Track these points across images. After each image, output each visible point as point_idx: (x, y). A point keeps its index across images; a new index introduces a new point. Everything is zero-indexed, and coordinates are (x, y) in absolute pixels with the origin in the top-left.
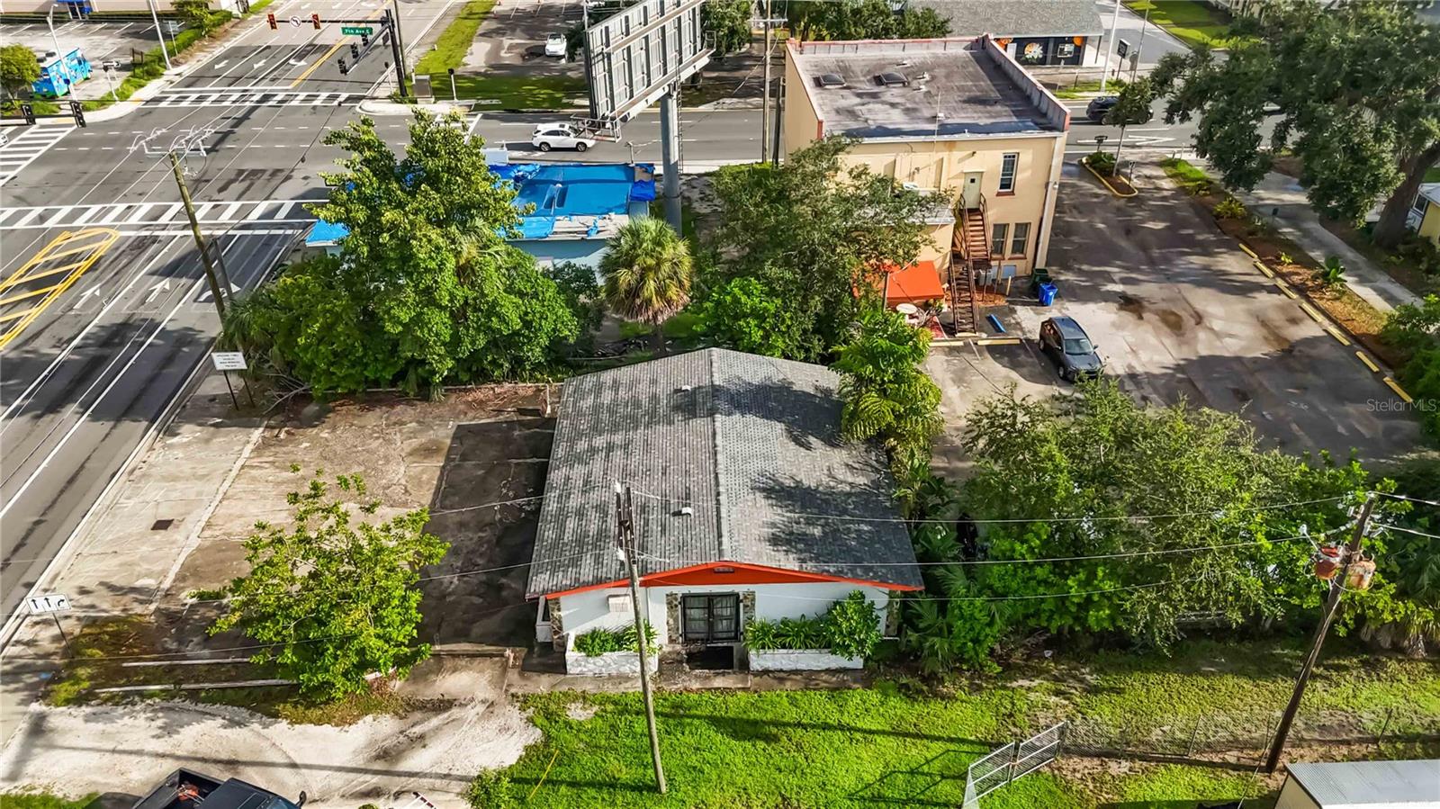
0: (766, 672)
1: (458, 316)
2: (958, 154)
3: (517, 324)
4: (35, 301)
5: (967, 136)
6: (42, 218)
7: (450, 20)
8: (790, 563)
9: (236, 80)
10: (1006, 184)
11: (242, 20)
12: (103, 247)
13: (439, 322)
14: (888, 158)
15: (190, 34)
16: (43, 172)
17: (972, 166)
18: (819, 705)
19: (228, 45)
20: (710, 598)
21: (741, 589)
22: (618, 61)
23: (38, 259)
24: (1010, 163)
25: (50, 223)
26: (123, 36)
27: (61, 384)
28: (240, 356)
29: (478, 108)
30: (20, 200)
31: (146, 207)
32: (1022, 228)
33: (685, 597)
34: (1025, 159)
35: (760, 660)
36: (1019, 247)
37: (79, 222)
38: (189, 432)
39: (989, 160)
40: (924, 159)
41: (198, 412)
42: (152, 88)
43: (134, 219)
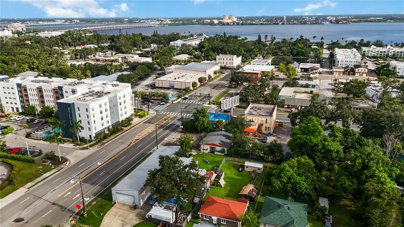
0: (216, 154)
1: (201, 125)
2: (260, 118)
3: (206, 126)
4: (165, 121)
5: (261, 116)
6: (166, 113)
7: (221, 93)
8: (219, 145)
9: (190, 100)
10: (266, 122)
11: (193, 91)
12: (172, 117)
13: (200, 125)
14: (252, 117)
15: (186, 93)
16: (167, 108)
17: (262, 119)
18: (219, 156)
19: (190, 94)
20: (213, 147)
21: (215, 147)
22: (225, 104)
23: (165, 117)
24: (266, 120)
25: (167, 114)
26: (177, 92)
27: (167, 128)
28: (183, 126)
29: (218, 106)
30: (164, 111)
31: (177, 113)
32: (269, 128)
33: (211, 147)
34: (268, 120)
35: (216, 153)
36: (269, 130)
37: (170, 114)
38: (177, 133)
39: (264, 119)
40: (257, 118)
41: (178, 132)
42: (180, 99)
43: (175, 114)
